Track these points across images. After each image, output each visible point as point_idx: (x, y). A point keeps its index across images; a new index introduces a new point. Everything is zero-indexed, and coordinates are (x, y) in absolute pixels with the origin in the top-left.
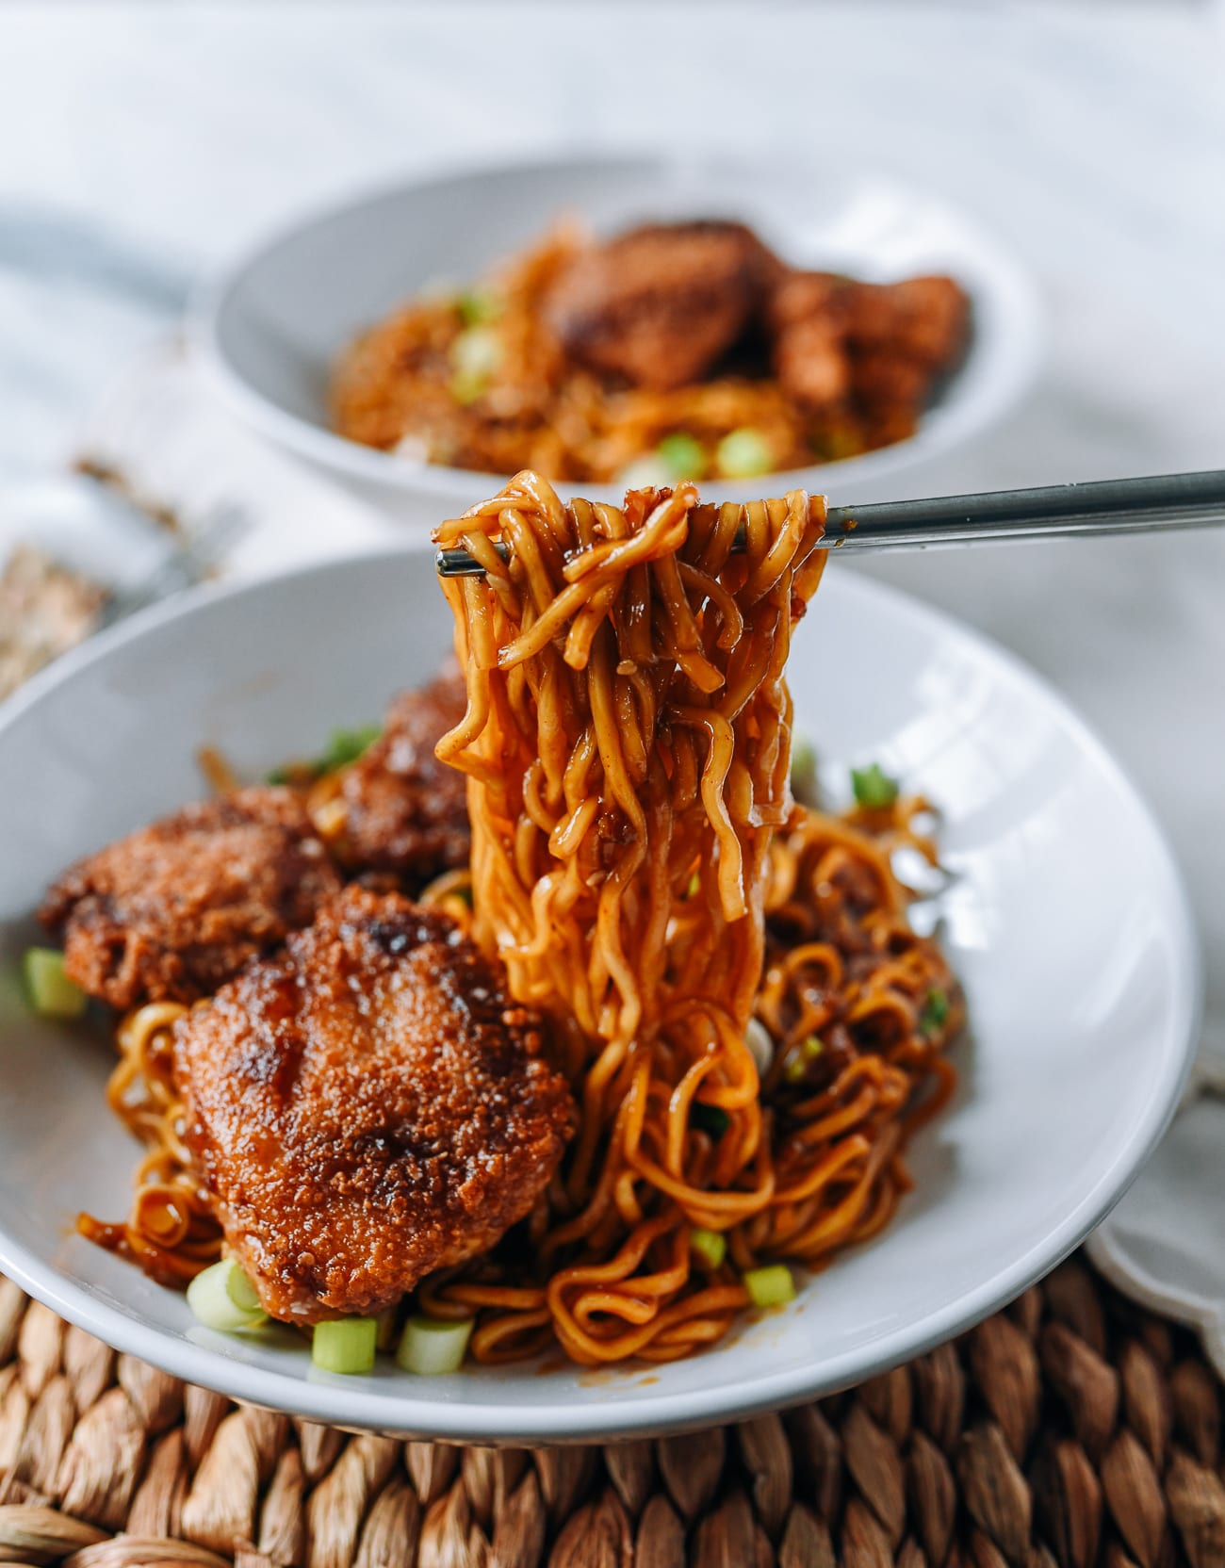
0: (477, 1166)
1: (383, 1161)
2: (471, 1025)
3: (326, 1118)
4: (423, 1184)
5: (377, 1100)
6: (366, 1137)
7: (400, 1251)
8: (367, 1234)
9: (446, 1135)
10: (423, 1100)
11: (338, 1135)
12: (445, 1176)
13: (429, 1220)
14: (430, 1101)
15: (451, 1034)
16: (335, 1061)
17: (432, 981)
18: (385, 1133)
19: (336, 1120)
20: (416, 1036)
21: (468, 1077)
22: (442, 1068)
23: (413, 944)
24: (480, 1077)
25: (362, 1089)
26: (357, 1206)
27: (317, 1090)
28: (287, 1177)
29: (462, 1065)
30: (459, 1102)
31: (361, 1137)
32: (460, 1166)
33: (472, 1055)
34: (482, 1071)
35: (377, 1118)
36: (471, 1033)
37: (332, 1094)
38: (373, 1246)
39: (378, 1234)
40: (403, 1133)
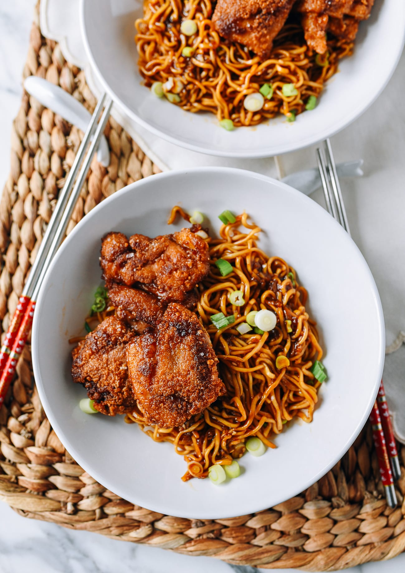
0: (195, 405)
1: (172, 402)
2: (198, 366)
3: (160, 390)
4: (181, 409)
5: (172, 387)
6: (169, 397)
7: (175, 421)
8: (168, 417)
9: (188, 396)
10: (184, 388)
11: (162, 395)
12: (187, 406)
13: (182, 416)
14: (185, 387)
15: (193, 368)
16: (164, 373)
17: (191, 348)
18: (174, 396)
19: (162, 391)
20: (184, 367)
21: (195, 382)
22: (189, 378)
23: (187, 334)
24: (198, 382)
25: (169, 383)
26: (166, 410)
27: (158, 381)
28: (150, 402)
29: (194, 379)
30: (192, 389)
31: (168, 396)
32: (191, 404)
33: (197, 375)
34: (199, 380)
35: (172, 392)
36: (198, 369)
37: (161, 383)
38: (169, 420)
39: (170, 418)
40: (178, 395)
